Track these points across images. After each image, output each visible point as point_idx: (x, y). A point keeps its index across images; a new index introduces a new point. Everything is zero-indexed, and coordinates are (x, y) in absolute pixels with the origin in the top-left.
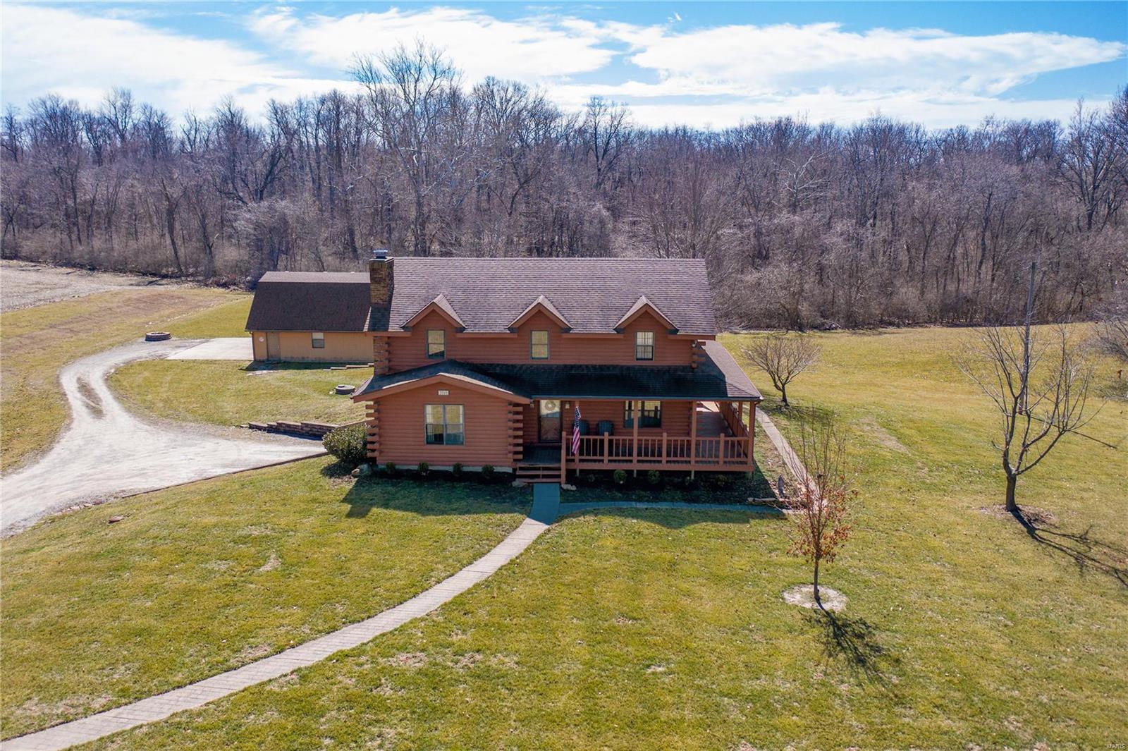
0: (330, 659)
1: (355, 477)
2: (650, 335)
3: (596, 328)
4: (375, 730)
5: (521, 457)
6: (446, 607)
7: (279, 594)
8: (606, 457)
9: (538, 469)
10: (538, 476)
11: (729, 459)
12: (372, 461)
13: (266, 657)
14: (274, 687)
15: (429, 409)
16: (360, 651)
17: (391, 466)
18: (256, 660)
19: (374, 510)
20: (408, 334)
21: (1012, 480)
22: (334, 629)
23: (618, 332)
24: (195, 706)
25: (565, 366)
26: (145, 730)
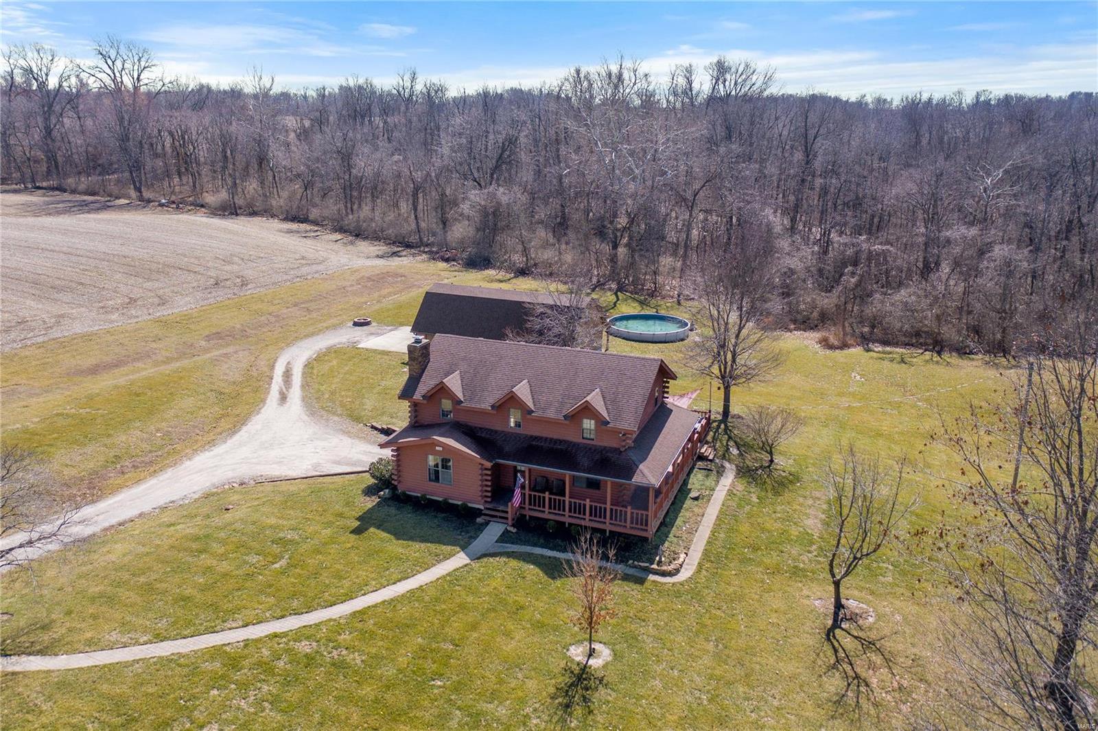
0: (266, 637)
1: (379, 498)
2: (593, 422)
3: (551, 414)
4: (259, 685)
5: (489, 500)
6: (354, 614)
7: (270, 586)
8: (547, 509)
9: (498, 511)
10: (496, 517)
11: (634, 525)
12: (395, 488)
13: (237, 628)
14: (228, 649)
15: (431, 457)
16: (285, 634)
17: (404, 493)
18: (230, 629)
19: (372, 530)
20: (425, 402)
21: (837, 584)
22: (283, 617)
23: (565, 419)
24: (183, 651)
25: (531, 437)
26: (155, 660)
